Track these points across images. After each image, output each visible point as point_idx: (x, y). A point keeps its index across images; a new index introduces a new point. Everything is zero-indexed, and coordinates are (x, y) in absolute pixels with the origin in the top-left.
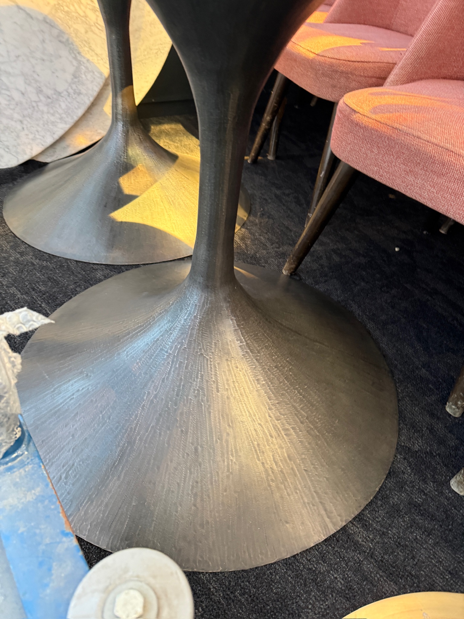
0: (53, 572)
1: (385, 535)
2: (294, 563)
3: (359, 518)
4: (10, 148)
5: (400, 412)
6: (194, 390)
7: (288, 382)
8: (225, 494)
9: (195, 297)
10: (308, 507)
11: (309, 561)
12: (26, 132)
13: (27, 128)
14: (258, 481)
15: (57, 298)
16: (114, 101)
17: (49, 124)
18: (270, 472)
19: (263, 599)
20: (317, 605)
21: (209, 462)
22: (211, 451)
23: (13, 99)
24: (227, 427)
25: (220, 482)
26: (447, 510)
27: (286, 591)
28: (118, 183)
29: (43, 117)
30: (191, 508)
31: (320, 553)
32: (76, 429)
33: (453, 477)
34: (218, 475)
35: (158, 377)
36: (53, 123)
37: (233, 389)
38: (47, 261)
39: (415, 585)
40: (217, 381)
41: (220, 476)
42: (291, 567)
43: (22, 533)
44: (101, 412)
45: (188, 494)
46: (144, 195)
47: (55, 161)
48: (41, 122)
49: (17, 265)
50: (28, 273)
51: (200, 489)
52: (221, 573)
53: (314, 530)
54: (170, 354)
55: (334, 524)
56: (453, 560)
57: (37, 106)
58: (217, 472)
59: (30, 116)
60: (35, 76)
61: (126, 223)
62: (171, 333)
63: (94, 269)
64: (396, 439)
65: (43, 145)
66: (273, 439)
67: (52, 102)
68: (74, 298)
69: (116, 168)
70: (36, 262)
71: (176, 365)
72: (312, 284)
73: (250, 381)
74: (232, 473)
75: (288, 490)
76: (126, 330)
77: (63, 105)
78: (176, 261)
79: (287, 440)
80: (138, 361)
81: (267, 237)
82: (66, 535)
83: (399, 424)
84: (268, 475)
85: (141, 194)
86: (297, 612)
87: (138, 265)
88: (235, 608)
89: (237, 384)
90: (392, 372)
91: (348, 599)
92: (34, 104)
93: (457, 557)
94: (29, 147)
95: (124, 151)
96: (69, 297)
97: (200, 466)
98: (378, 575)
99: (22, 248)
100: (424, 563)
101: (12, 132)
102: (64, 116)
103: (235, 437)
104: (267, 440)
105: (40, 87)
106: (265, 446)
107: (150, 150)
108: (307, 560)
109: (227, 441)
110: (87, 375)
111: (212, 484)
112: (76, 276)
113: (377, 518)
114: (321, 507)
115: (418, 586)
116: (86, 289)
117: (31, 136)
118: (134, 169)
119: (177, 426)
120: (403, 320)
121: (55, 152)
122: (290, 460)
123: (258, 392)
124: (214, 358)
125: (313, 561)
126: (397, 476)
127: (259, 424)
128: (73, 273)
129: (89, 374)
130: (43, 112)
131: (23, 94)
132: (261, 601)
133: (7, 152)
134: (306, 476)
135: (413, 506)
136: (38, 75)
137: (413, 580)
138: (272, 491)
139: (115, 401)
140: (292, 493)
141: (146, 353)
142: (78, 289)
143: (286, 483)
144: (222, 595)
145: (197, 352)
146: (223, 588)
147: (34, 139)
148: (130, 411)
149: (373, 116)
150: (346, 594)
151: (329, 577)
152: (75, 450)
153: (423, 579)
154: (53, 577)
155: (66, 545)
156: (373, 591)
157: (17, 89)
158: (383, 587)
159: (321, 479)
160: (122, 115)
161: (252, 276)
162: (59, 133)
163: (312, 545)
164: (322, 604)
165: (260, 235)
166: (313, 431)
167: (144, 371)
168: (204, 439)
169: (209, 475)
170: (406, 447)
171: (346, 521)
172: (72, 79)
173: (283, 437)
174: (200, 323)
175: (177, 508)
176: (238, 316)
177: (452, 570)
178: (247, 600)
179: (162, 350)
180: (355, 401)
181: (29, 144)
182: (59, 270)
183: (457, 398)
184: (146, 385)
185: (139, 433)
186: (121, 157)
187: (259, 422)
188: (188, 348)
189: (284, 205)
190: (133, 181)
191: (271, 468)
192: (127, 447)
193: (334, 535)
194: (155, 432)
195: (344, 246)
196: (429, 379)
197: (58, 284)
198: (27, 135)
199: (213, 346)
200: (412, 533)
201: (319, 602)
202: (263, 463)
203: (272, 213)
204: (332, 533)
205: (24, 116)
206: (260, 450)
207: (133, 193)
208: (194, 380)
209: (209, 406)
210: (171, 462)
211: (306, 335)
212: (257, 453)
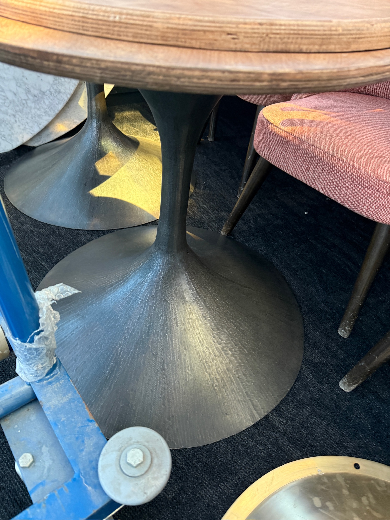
0: (86, 443)
1: (294, 420)
2: (232, 441)
3: (276, 410)
4: (6, 136)
5: (306, 335)
6: (161, 325)
7: (226, 317)
8: (184, 396)
9: (160, 260)
10: (241, 403)
11: (242, 439)
12: (18, 123)
13: (19, 120)
14: (206, 387)
15: (53, 258)
16: (90, 103)
17: (36, 117)
18: (215, 380)
19: (211, 465)
20: (248, 467)
21: (173, 375)
22: (174, 367)
23: (8, 98)
24: (185, 351)
25: (181, 388)
26: (336, 402)
27: (227, 459)
28: (95, 167)
29: (31, 112)
30: (161, 407)
31: (250, 434)
32: (77, 355)
33: (341, 379)
34: (179, 383)
35: (135, 317)
36: (39, 116)
37: (188, 324)
38: (42, 229)
39: (313, 452)
40: (176, 318)
41: (181, 384)
42: (230, 444)
43: (64, 421)
44: (95, 343)
45: (159, 397)
46: (115, 176)
47: (41, 145)
48: (30, 116)
49: (20, 233)
50: (29, 239)
51: (167, 394)
52: (183, 449)
53: (245, 419)
54: (143, 300)
55: (259, 414)
56: (340, 435)
57: (27, 103)
58: (179, 381)
59: (21, 111)
60: (24, 79)
61: (102, 197)
62: (143, 286)
63: (79, 234)
64: (302, 355)
65: (31, 134)
66: (217, 358)
67: (38, 100)
68: (66, 258)
69: (93, 155)
70: (34, 229)
71: (147, 308)
72: (243, 242)
73: (200, 318)
74: (188, 382)
75: (227, 392)
76: (110, 283)
77: (47, 102)
78: (141, 227)
79: (226, 358)
80: (120, 305)
81: (209, 205)
82: (91, 421)
83: (305, 344)
84: (213, 382)
85: (113, 175)
86: (234, 472)
87: (113, 230)
88: (193, 471)
89: (191, 320)
90: (300, 306)
91: (269, 463)
92: (24, 102)
93: (342, 433)
94: (21, 135)
95: (98, 142)
96: (62, 257)
97: (167, 378)
98: (289, 447)
99: (23, 218)
100: (319, 437)
101: (7, 124)
102: (47, 110)
103: (190, 357)
104: (212, 359)
105: (28, 89)
106: (210, 362)
107: (118, 140)
108: (241, 439)
109: (184, 360)
110: (83, 316)
111: (175, 390)
112: (66, 240)
113: (289, 409)
114: (250, 403)
115: (315, 453)
116: (74, 250)
117: (22, 127)
118: (106, 155)
119: (149, 351)
120: (309, 268)
121: (40, 138)
122: (228, 371)
123: (205, 325)
124: (174, 303)
125: (245, 439)
126: (303, 381)
127: (207, 347)
128: (64, 238)
129: (84, 316)
130: (31, 108)
131: (15, 94)
132: (211, 466)
133: (4, 140)
134: (240, 382)
135: (313, 400)
136: (27, 79)
137: (312, 449)
138: (216, 393)
139: (105, 335)
140: (230, 393)
141: (125, 300)
142: (68, 250)
143: (226, 387)
144: (184, 463)
145: (162, 298)
146: (185, 459)
147: (24, 129)
148: (116, 341)
149: (283, 128)
150: (267, 459)
151: (256, 449)
152: (77, 370)
153: (319, 448)
154: (86, 446)
155: (91, 427)
156: (285, 457)
157: (10, 91)
158: (292, 454)
159: (250, 384)
160: (96, 114)
161: (199, 238)
162: (44, 124)
163: (244, 429)
164: (251, 467)
165: (204, 204)
166: (244, 350)
167: (124, 313)
168: (169, 359)
169: (172, 384)
170: (310, 360)
171: (267, 412)
172: (54, 81)
173: (223, 355)
174: (163, 278)
175: (151, 407)
176: (190, 272)
177: (338, 441)
178: (201, 466)
179: (137, 297)
180: (273, 329)
181: (21, 133)
182: (52, 236)
183: (345, 325)
184: (126, 323)
185: (123, 357)
186: (96, 146)
187: (206, 346)
188: (156, 296)
189: (221, 179)
190: (105, 165)
191: (215, 377)
192: (115, 367)
193: (259, 422)
194: (134, 355)
195: (267, 211)
196: (327, 311)
197: (53, 247)
198: (19, 126)
199: (173, 294)
200: (312, 418)
201: (249, 465)
202: (209, 374)
203: (212, 186)
204: (258, 420)
205: (16, 111)
206: (207, 365)
207: (107, 174)
208: (160, 318)
209: (172, 336)
210: (146, 375)
211: (239, 282)
212: (205, 367)
